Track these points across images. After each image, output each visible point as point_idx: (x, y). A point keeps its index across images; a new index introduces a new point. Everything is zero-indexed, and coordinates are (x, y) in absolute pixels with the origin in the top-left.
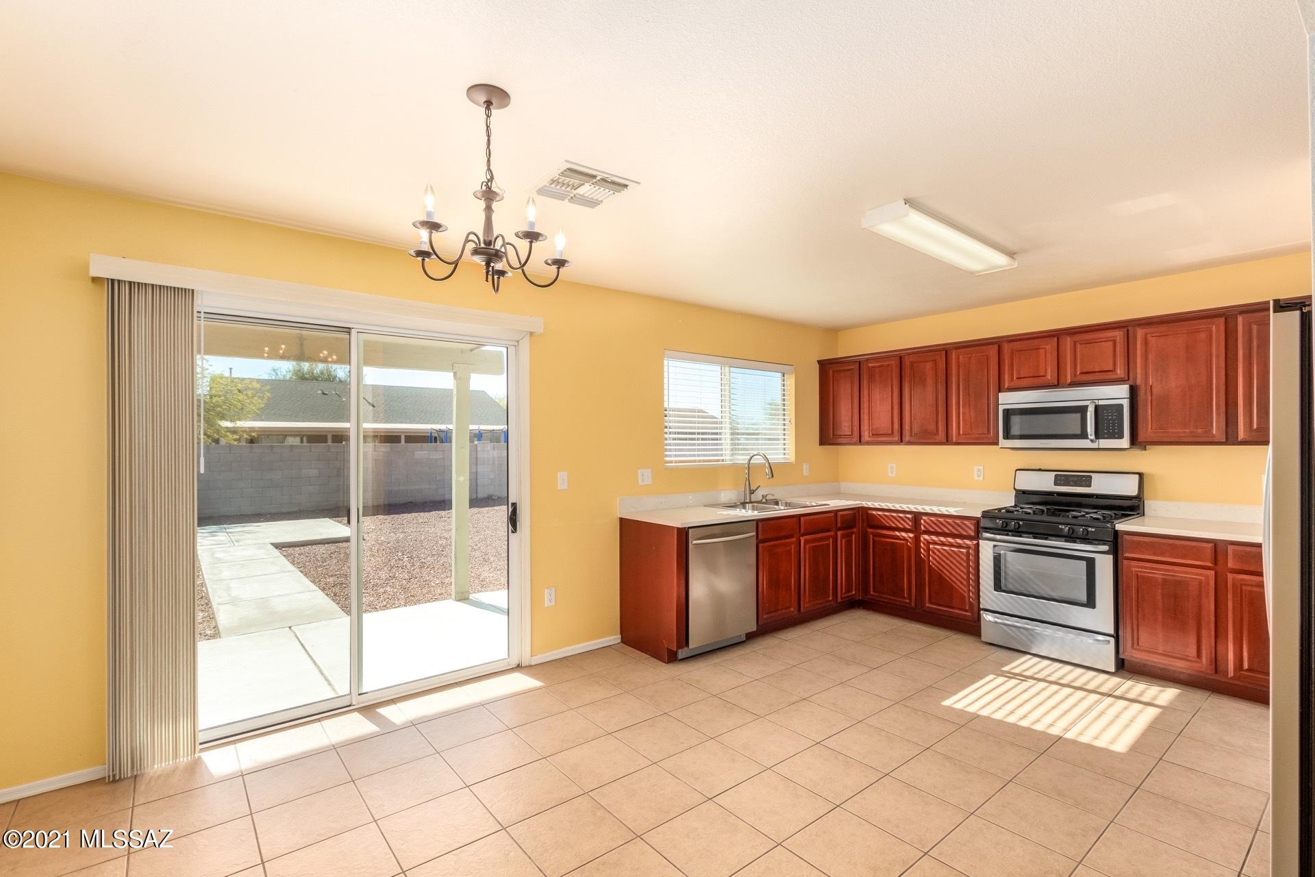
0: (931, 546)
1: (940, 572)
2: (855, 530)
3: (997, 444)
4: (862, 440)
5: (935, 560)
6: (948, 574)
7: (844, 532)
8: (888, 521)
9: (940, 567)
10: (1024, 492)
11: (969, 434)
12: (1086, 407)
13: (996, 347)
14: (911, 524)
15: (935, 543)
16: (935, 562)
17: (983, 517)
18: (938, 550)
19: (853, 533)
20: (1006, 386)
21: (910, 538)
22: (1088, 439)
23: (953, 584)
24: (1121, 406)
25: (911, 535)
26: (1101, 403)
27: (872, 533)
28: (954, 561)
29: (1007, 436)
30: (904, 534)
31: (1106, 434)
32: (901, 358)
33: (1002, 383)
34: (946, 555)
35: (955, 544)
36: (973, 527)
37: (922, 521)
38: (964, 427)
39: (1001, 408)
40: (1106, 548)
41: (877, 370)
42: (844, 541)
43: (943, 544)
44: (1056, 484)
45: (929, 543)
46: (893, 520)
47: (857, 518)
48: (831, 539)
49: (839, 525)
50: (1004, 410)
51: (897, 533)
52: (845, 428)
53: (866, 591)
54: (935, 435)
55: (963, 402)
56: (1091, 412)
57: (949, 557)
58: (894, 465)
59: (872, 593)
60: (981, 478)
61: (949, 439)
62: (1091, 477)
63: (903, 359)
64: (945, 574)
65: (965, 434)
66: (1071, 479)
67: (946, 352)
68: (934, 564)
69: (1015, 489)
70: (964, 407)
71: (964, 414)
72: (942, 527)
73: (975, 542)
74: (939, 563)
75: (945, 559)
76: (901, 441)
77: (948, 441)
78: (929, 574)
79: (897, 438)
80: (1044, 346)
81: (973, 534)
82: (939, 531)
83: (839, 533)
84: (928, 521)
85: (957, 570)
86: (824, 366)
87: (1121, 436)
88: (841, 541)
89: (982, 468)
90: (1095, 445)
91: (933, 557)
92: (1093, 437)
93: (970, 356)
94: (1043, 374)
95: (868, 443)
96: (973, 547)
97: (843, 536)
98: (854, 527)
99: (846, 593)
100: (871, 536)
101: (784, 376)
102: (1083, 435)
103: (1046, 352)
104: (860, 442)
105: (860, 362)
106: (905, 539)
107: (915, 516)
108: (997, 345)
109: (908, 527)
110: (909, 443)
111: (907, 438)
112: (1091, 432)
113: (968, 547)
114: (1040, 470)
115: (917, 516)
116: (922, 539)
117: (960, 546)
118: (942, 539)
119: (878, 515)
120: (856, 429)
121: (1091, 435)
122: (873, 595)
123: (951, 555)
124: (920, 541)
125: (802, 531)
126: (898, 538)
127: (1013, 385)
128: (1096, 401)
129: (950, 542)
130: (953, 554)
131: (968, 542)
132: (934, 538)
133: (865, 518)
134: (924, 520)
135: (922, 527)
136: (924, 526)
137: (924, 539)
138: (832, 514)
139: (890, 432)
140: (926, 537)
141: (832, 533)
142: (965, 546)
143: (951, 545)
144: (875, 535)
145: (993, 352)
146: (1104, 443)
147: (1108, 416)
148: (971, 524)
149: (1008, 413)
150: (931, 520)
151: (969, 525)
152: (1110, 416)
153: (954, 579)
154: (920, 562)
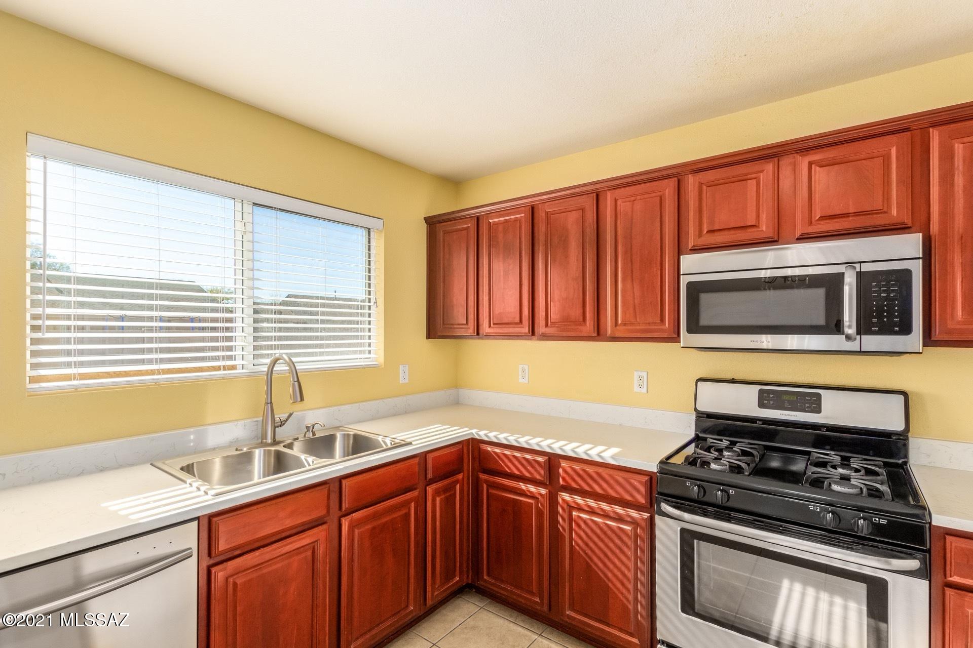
0: (574, 513)
1: (587, 559)
2: (460, 476)
3: (676, 338)
4: (481, 332)
5: (581, 538)
6: (600, 565)
7: (440, 484)
8: (509, 464)
9: (589, 552)
10: (710, 416)
11: (632, 324)
12: (841, 276)
13: (673, 182)
14: (542, 472)
15: (580, 509)
16: (580, 542)
17: (661, 471)
18: (585, 522)
19: (457, 481)
20: (691, 245)
21: (541, 495)
22: (843, 334)
23: (610, 585)
24: (908, 273)
25: (543, 491)
26: (866, 268)
27: (486, 481)
28: (611, 545)
29: (695, 327)
30: (532, 488)
31: (874, 325)
32: (533, 208)
33: (683, 240)
34: (598, 531)
35: (612, 515)
36: (643, 489)
37: (561, 470)
38: (624, 312)
39: (684, 281)
40: (913, 564)
41: (501, 228)
42: (438, 499)
43: (592, 512)
44: (761, 405)
45: (571, 508)
46: (516, 463)
47: (465, 456)
48: (413, 504)
49: (430, 475)
50: (690, 285)
51: (523, 486)
52: (459, 315)
53: (477, 572)
54: (581, 325)
55: (624, 272)
56: (850, 285)
57: (603, 536)
58: (526, 367)
59: (485, 577)
60: (644, 390)
61: (602, 332)
62: (819, 395)
63: (536, 210)
64: (596, 564)
65: (625, 324)
66: (785, 397)
67: (597, 195)
68: (578, 545)
69: (696, 409)
70: (624, 280)
71: (623, 291)
72: (591, 482)
73: (646, 515)
74: (587, 545)
75: (596, 539)
76: (533, 333)
77: (599, 334)
78: (571, 559)
79: (526, 329)
80: (753, 176)
81: (642, 500)
82: (587, 488)
83: (430, 490)
84: (569, 470)
85: (616, 561)
86: (433, 223)
87: (906, 329)
88: (434, 501)
89: (645, 374)
90: (854, 346)
91: (576, 533)
92: (851, 330)
93: (633, 199)
94: (751, 221)
95: (488, 336)
96: (643, 524)
97: (437, 493)
98: (459, 471)
99: (442, 585)
100: (485, 486)
101: (369, 232)
102: (835, 326)
103: (758, 184)
104: (478, 334)
105: (478, 218)
106: (532, 496)
107: (549, 458)
108: (676, 179)
109: (538, 477)
110: (545, 337)
111: (541, 328)
112: (850, 321)
113: (634, 523)
114: (733, 381)
115: (553, 461)
116: (560, 500)
117: (619, 519)
118: (592, 503)
119: (495, 453)
120: (472, 316)
121: (850, 327)
122: (485, 581)
123: (605, 533)
124: (558, 503)
125: (345, 505)
126: (522, 493)
127: (701, 242)
128: (857, 266)
129: (603, 510)
130: (609, 532)
131: (634, 514)
132: (579, 500)
133: (476, 454)
134: (565, 471)
135: (561, 480)
136: (564, 479)
137: (563, 500)
138: (417, 460)
139: (517, 320)
140: (566, 496)
141: (415, 493)
142: (629, 519)
143: (606, 515)
144: (492, 485)
145: (668, 189)
146: (872, 342)
147: (879, 292)
148: (640, 482)
149: (696, 290)
150: (574, 470)
151: (636, 483)
152: (884, 291)
153: (610, 575)
154: (556, 536)
